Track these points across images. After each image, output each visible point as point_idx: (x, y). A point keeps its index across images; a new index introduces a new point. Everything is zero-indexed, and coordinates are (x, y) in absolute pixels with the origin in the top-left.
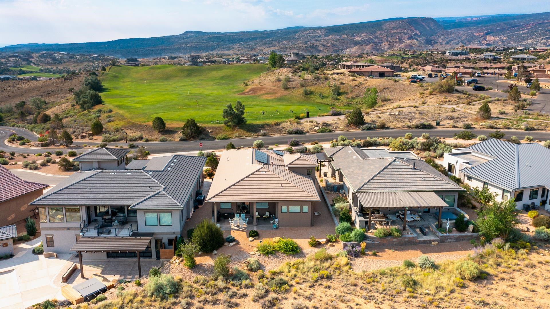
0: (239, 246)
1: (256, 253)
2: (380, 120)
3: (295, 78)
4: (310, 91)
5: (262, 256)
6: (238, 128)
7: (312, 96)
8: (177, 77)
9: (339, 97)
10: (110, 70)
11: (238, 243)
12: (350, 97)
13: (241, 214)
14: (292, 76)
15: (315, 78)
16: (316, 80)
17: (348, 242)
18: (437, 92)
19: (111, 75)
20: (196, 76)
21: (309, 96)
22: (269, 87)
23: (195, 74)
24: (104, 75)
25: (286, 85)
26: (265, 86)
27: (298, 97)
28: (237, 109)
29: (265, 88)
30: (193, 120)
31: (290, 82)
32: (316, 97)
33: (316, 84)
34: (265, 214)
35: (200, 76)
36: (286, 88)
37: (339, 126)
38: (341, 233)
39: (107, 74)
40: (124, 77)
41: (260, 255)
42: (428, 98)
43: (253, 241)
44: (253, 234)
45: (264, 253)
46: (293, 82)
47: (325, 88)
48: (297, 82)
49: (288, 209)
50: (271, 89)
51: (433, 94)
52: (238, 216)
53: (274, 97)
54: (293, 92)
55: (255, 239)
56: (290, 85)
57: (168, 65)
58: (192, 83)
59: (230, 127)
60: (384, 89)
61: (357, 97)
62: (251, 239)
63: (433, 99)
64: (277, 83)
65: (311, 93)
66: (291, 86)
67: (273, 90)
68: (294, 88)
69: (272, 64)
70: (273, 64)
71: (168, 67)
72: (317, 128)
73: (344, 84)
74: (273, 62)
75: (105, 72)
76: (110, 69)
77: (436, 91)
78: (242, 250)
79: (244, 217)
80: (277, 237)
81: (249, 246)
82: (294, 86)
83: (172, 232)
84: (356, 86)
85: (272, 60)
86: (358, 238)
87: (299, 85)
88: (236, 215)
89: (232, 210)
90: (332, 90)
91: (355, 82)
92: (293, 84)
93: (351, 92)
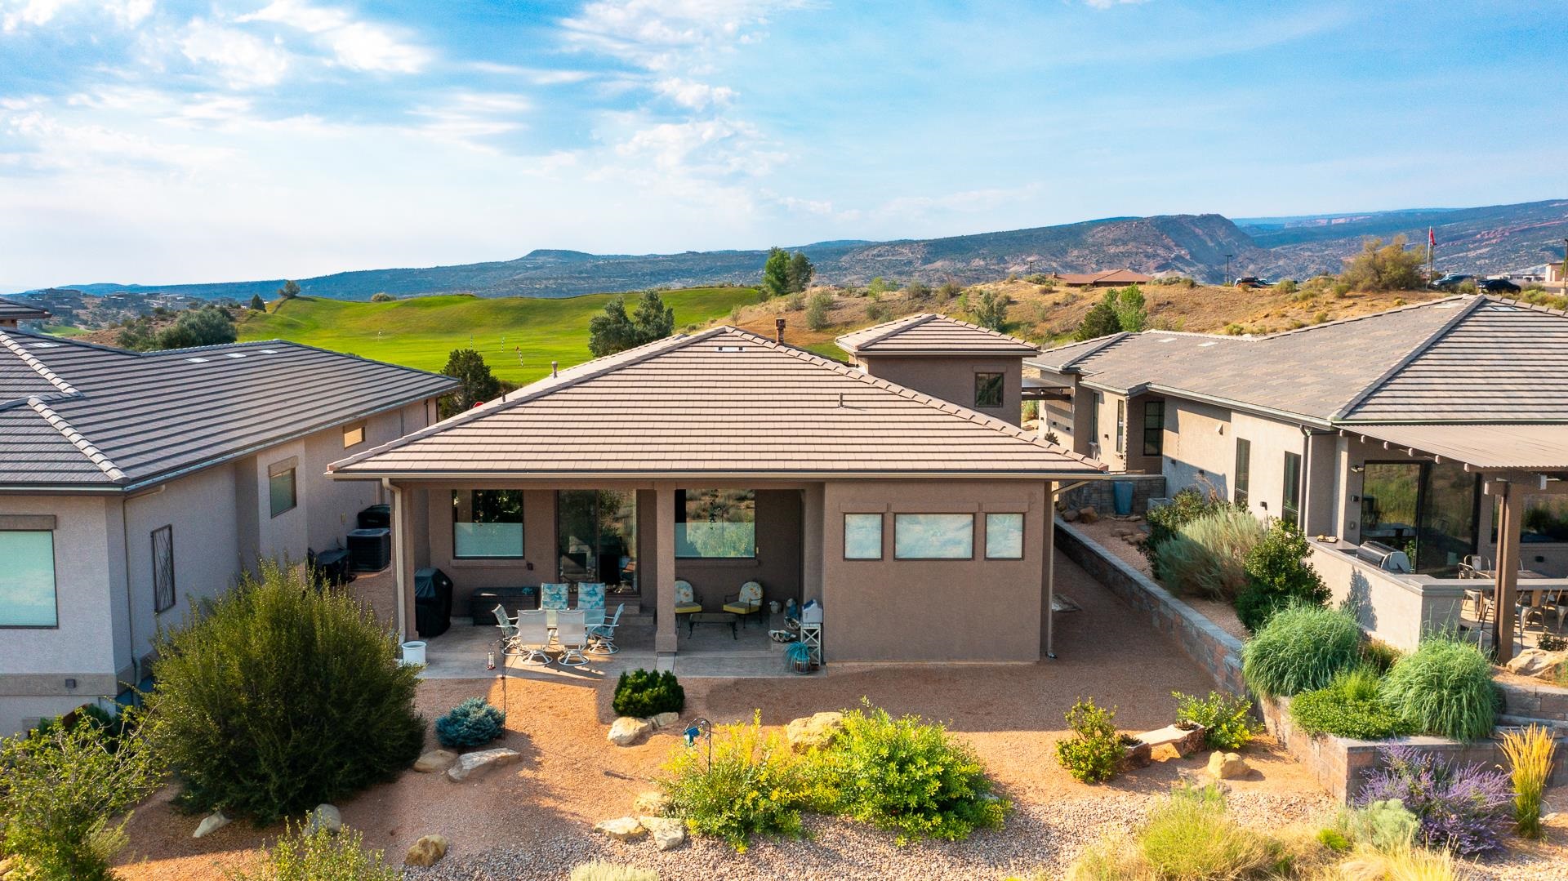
0: (526, 773)
1: (652, 823)
3: (852, 300)
5: (699, 846)
10: (280, 309)
11: (527, 753)
13: (582, 589)
14: (840, 295)
15: (918, 296)
16: (919, 300)
17: (1386, 735)
18: (1366, 289)
19: (278, 320)
23: (538, 320)
24: (256, 320)
25: (823, 317)
26: (752, 325)
31: (834, 309)
33: (921, 309)
34: (734, 598)
35: (552, 323)
36: (822, 326)
38: (1290, 680)
39: (267, 317)
40: (317, 328)
41: (686, 842)
42: (1336, 306)
43: (639, 739)
44: (645, 696)
45: (716, 823)
46: (842, 310)
48: (855, 309)
49: (888, 537)
51: (1350, 297)
52: (556, 597)
55: (655, 728)
56: (832, 316)
57: (457, 298)
58: (523, 339)
60: (1159, 305)
61: (1067, 331)
62: (626, 727)
63: (1356, 307)
64: (793, 315)
66: (838, 320)
68: (847, 324)
69: (773, 286)
70: (778, 283)
71: (456, 302)
73: (1014, 303)
74: (778, 279)
75: (262, 312)
76: (279, 306)
77: (1361, 285)
78: (548, 803)
79: (597, 604)
80: (816, 715)
81: (607, 774)
82: (849, 320)
83: (62, 675)
84: (1058, 304)
85: (775, 273)
86: (1459, 700)
87: (864, 315)
88: (548, 591)
89: (530, 567)
90: (979, 316)
91: (1052, 295)
92: (846, 314)
93: (1045, 320)
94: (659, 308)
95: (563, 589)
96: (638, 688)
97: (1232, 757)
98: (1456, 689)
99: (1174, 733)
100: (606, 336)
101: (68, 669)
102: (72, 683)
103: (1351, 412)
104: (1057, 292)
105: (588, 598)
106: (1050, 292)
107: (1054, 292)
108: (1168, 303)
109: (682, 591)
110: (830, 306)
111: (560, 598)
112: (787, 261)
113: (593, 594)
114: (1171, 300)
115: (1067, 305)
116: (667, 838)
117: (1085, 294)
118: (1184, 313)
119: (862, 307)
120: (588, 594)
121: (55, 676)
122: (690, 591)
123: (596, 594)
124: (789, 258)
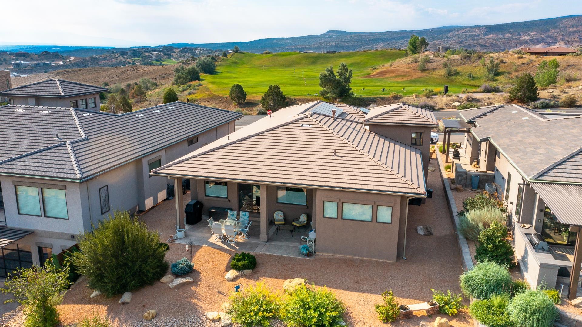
0: (193, 289)
1: (223, 315)
2: (564, 95)
3: (438, 59)
4: (455, 71)
6: (340, 102)
7: (458, 77)
8: (300, 64)
9: (496, 78)
10: (232, 57)
11: (197, 280)
12: (514, 77)
14: (434, 56)
15: (465, 58)
16: (465, 60)
19: (231, 61)
21: (453, 77)
22: (402, 69)
23: (321, 62)
24: (223, 61)
25: (424, 66)
26: (397, 68)
27: (438, 79)
28: (341, 75)
29: (396, 70)
30: (277, 88)
31: (430, 63)
32: (463, 78)
33: (465, 63)
34: (297, 219)
35: (326, 63)
36: (424, 70)
37: (493, 102)
39: (228, 60)
40: (244, 64)
41: (231, 325)
43: (235, 279)
44: (240, 264)
46: (433, 63)
47: (477, 68)
48: (439, 63)
49: (340, 211)
50: (403, 71)
52: (232, 215)
53: (406, 79)
54: (432, 74)
55: (242, 276)
56: (429, 66)
57: (293, 53)
58: (314, 70)
59: (328, 99)
60: (569, 66)
62: (232, 274)
64: (414, 65)
65: (457, 73)
66: (431, 67)
67: (407, 72)
68: (434, 69)
69: (411, 50)
70: (413, 49)
71: (293, 55)
72: (457, 104)
73: (505, 62)
74: (413, 47)
75: (226, 58)
76: (232, 56)
78: (195, 301)
79: (246, 219)
80: (296, 279)
81: (219, 292)
82: (436, 67)
83: (70, 234)
84: (524, 64)
85: (413, 45)
86: (533, 319)
87: (442, 66)
88: (230, 213)
89: (230, 201)
90: (487, 69)
91: (522, 59)
92: (434, 65)
93: (516, 71)
94: (347, 70)
95: (235, 213)
96: (238, 260)
97: (444, 320)
98: (533, 314)
99: (425, 306)
101: (72, 232)
102: (73, 237)
103: (541, 176)
104: (525, 58)
105: (243, 217)
106: (522, 58)
107: (523, 58)
108: (573, 65)
109: (280, 215)
110: (428, 61)
111: (234, 216)
112: (418, 40)
113: (245, 215)
114: (575, 64)
115: (527, 64)
116: (225, 323)
117: (537, 60)
118: (579, 70)
119: (442, 62)
120: (243, 215)
121: (68, 234)
122: (283, 215)
123: (246, 215)
124: (418, 39)
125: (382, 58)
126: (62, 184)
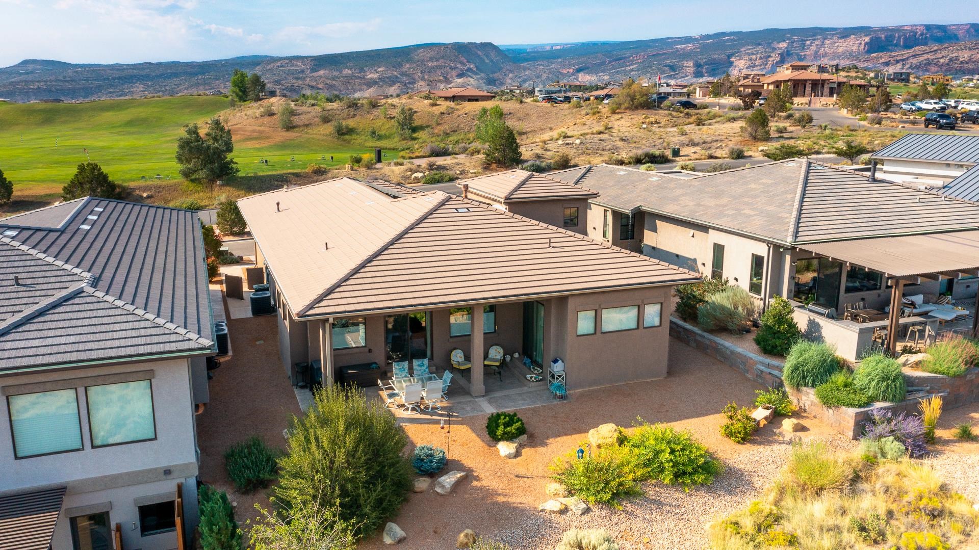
0: (475, 483)
2: (548, 153)
3: (304, 108)
4: (347, 127)
5: (596, 510)
6: (223, 185)
7: (354, 136)
8: (17, 124)
9: (415, 135)
12: (441, 133)
13: (416, 363)
14: (296, 105)
15: (350, 107)
16: (352, 109)
18: (626, 109)
20: (65, 122)
21: (347, 137)
22: (250, 128)
25: (289, 122)
26: (239, 126)
27: (323, 140)
28: (215, 139)
29: (239, 129)
30: (94, 167)
31: (295, 115)
32: (363, 137)
33: (354, 116)
36: (290, 127)
37: (467, 169)
41: (587, 511)
42: (612, 119)
43: (517, 454)
46: (301, 116)
47: (378, 121)
48: (310, 115)
49: (598, 321)
50: (254, 131)
51: (618, 113)
52: (403, 369)
53: (266, 143)
54: (307, 133)
56: (296, 120)
59: (200, 183)
61: (454, 131)
62: (505, 448)
63: (623, 120)
64: (267, 119)
65: (350, 131)
66: (299, 123)
67: (259, 132)
68: (307, 126)
69: (237, 95)
70: (241, 93)
72: (419, 175)
73: (416, 112)
74: (240, 90)
77: (623, 107)
78: (502, 499)
79: (425, 371)
81: (517, 476)
82: (308, 123)
83: (160, 468)
84: (443, 113)
85: (238, 86)
87: (317, 120)
88: (397, 367)
89: (370, 351)
90: (398, 122)
91: (437, 107)
92: (304, 119)
93: (439, 124)
94: (222, 129)
95: (406, 365)
97: (794, 420)
99: (764, 412)
100: (190, 151)
101: (164, 463)
102: (168, 472)
103: (796, 237)
104: (440, 105)
105: (420, 368)
106: (436, 105)
107: (438, 105)
108: (510, 113)
109: (458, 355)
110: (292, 113)
111: (404, 370)
112: (246, 79)
113: (421, 365)
114: (512, 111)
115: (449, 114)
116: (581, 509)
117: (458, 107)
118: (520, 120)
119: (313, 113)
120: (419, 365)
121: (156, 469)
122: (462, 355)
123: (423, 365)
124: (247, 77)
125: (187, 110)
126: (142, 369)
